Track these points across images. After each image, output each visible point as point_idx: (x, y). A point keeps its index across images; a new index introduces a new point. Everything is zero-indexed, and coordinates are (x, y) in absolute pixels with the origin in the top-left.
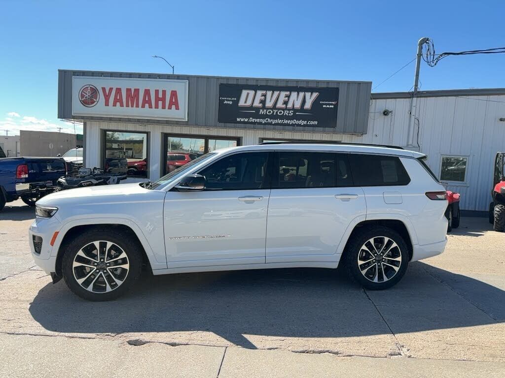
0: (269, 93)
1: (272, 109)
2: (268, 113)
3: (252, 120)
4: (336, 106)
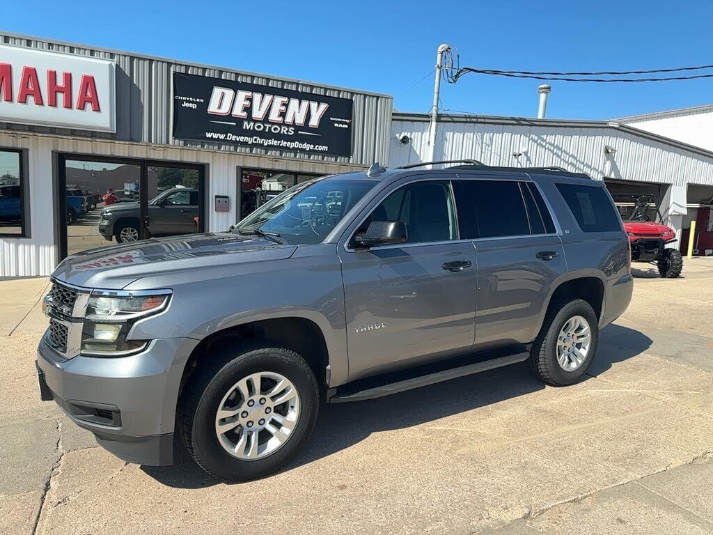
0: (257, 97)
1: (262, 122)
2: (256, 128)
3: (231, 137)
4: (350, 126)
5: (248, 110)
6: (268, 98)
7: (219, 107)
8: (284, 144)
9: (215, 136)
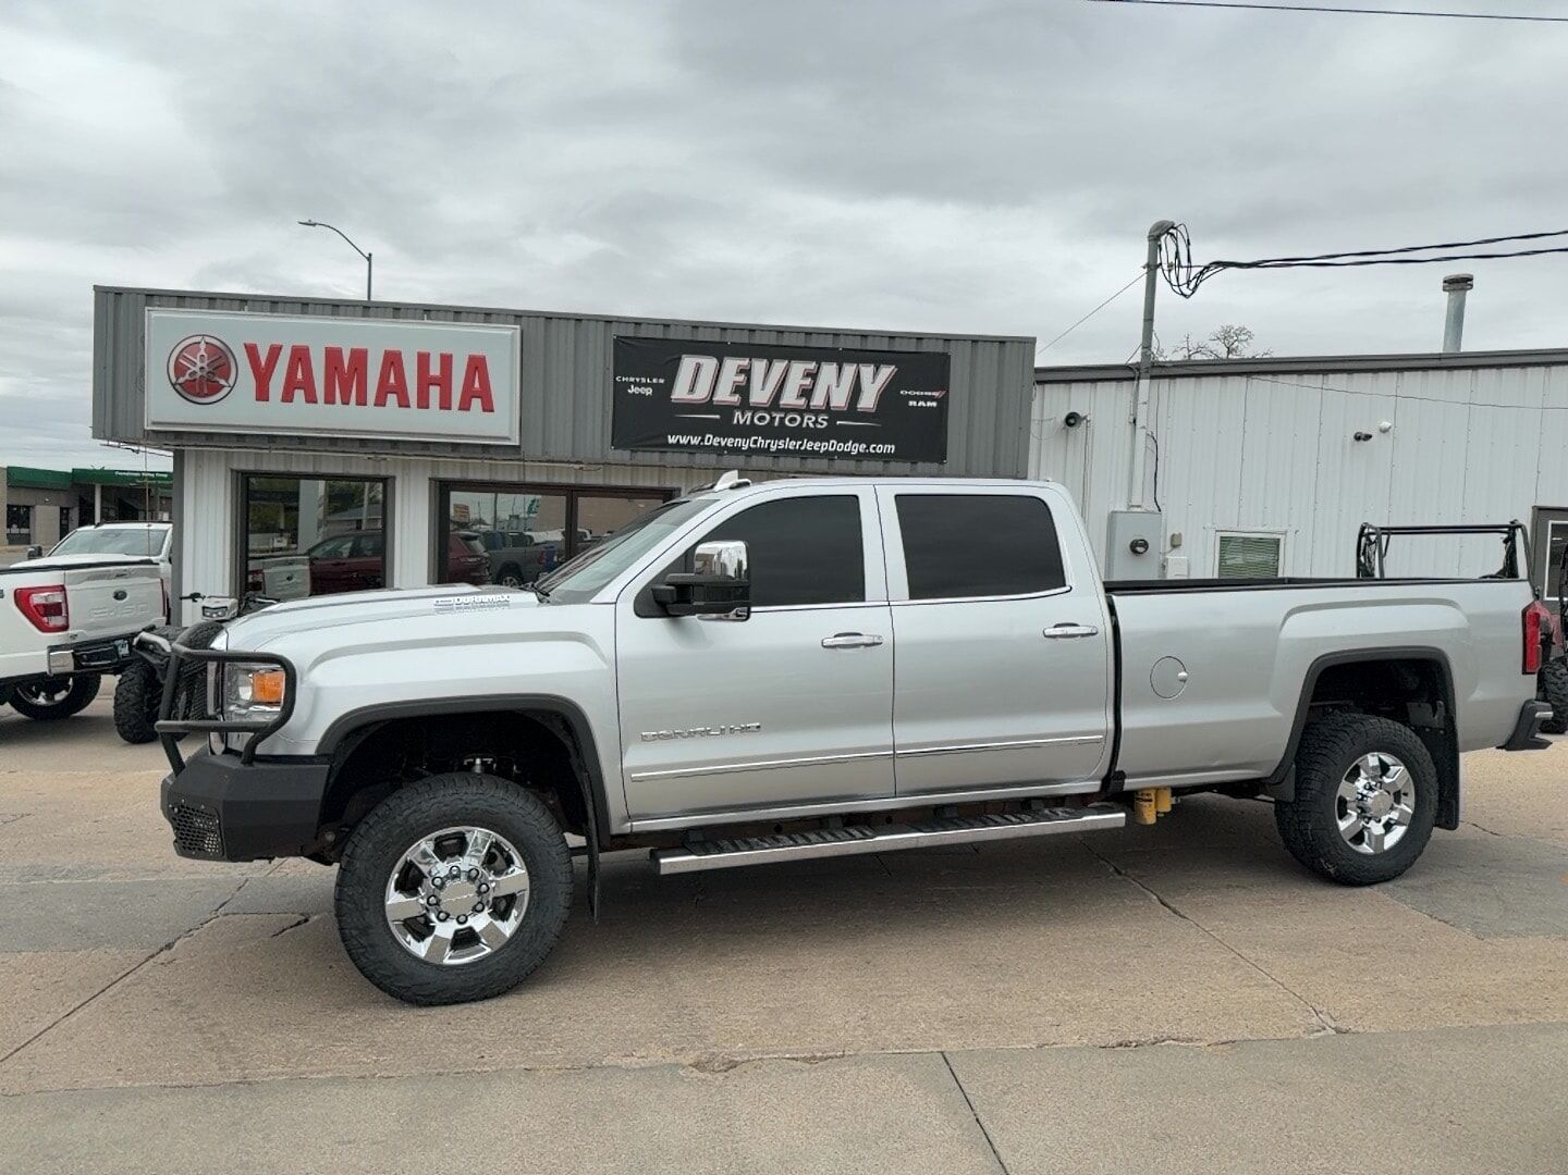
0: (759, 366)
1: (767, 410)
2: (756, 422)
3: (712, 440)
4: (943, 403)
5: (743, 390)
6: (779, 367)
7: (692, 390)
8: (808, 445)
9: (684, 441)
